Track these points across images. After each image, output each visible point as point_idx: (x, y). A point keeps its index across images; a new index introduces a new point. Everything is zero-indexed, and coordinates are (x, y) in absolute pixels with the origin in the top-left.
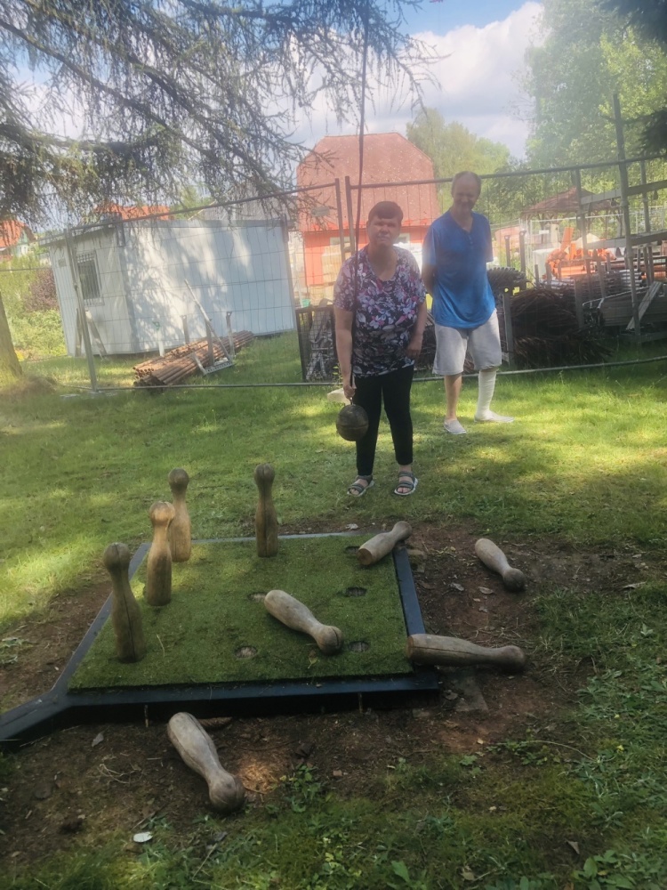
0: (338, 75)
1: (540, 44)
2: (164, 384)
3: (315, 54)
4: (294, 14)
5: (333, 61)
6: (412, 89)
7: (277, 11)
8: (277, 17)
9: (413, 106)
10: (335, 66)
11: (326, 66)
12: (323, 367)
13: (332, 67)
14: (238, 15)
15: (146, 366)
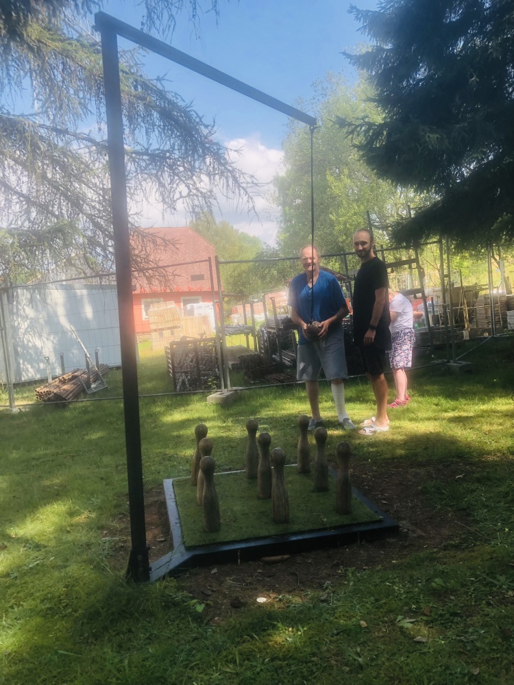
0: (194, 191)
1: (282, 173)
2: (65, 400)
3: (180, 178)
4: (168, 154)
5: (192, 183)
6: (248, 201)
7: (157, 152)
8: (157, 155)
9: (249, 211)
10: (193, 186)
11: (186, 186)
12: (187, 383)
13: (191, 186)
14: (132, 153)
15: (42, 389)
